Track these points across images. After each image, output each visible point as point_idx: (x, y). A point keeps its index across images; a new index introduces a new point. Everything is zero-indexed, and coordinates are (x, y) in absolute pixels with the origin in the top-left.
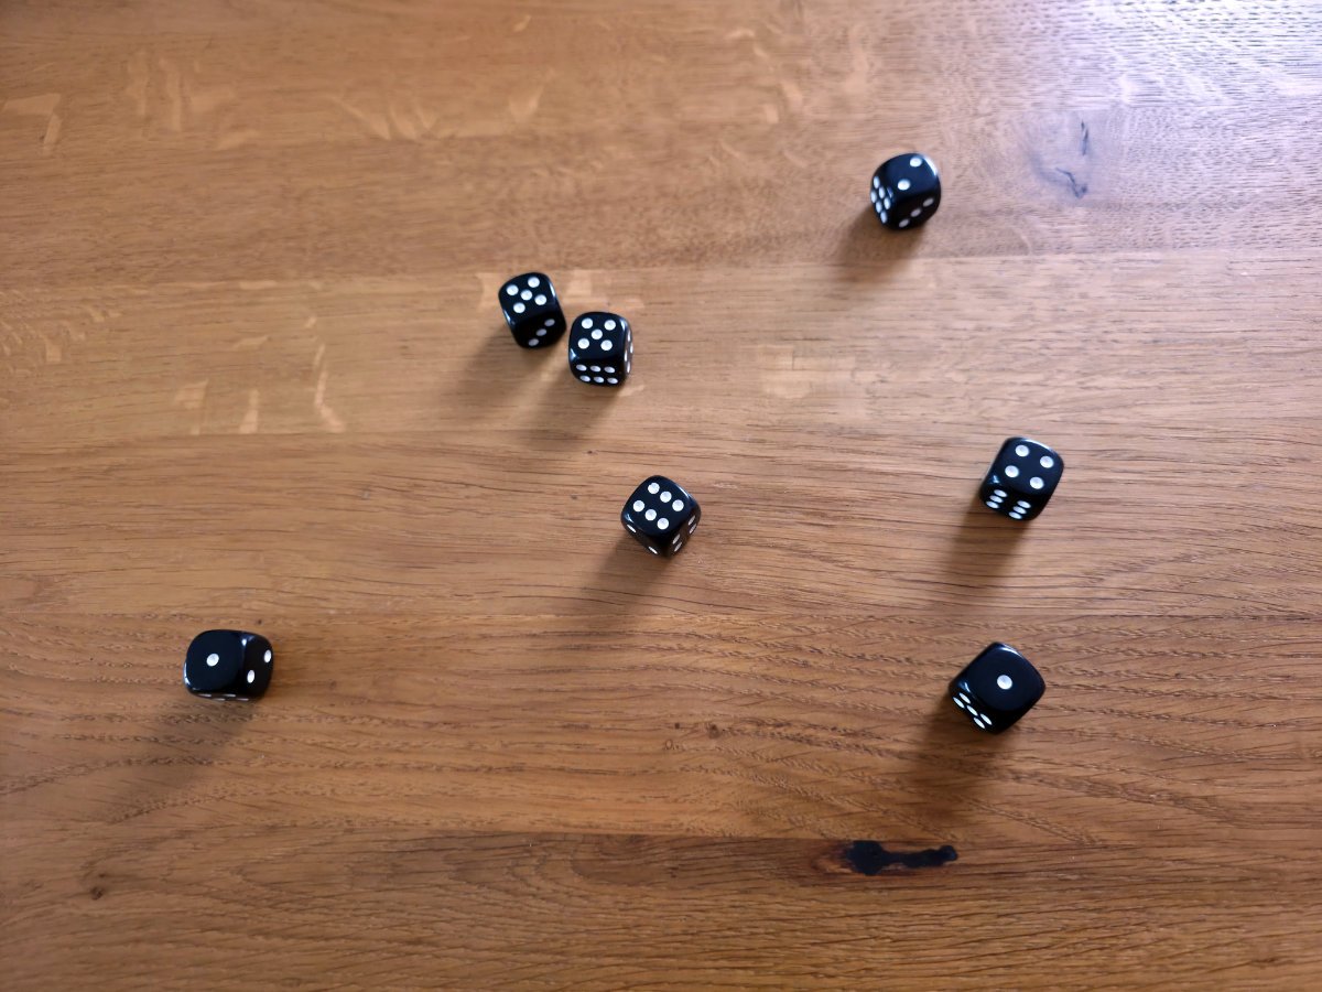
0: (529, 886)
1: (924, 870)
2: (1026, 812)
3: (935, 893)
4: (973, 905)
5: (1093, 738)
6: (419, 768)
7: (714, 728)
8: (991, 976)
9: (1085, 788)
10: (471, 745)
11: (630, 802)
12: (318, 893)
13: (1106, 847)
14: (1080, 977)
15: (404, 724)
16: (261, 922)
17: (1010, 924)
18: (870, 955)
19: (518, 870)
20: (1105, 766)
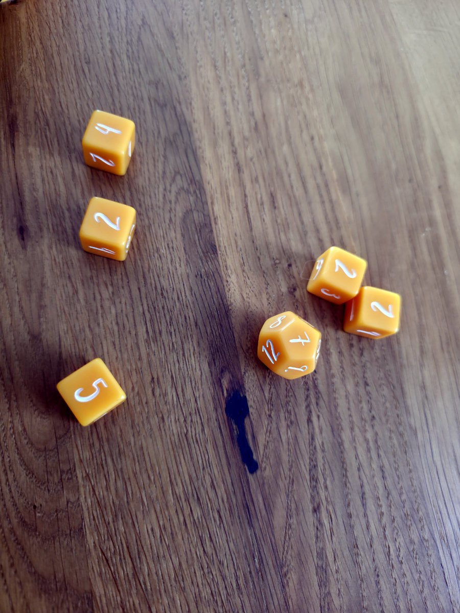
0: (171, 185)
1: (237, 449)
2: (293, 521)
3: (224, 461)
4: (221, 491)
5: (356, 563)
6: (225, 112)
7: (295, 289)
8: (177, 511)
9: (320, 563)
10: (247, 140)
11: (236, 242)
12: (140, 66)
13: (283, 587)
14: (189, 581)
15: (249, 100)
16: (118, 37)
17: (215, 521)
18: (173, 420)
19: (178, 177)
20: (339, 577)
